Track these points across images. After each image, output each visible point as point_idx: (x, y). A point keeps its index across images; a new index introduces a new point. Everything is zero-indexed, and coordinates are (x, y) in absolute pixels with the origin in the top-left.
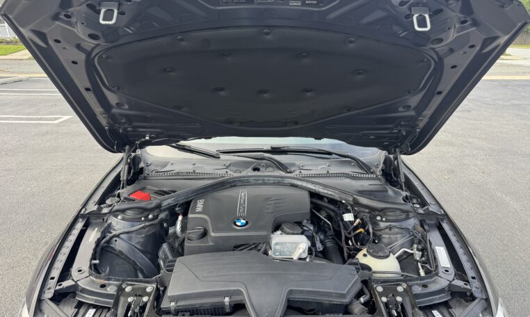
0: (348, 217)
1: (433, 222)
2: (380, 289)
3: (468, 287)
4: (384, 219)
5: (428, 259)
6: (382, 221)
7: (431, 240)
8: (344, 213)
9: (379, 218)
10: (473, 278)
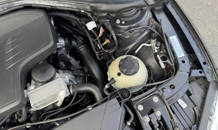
0: (91, 26)
1: (160, 7)
2: (141, 108)
3: (203, 75)
4: (123, 22)
5: (167, 53)
6: (121, 24)
7: (166, 33)
8: (86, 23)
9: (118, 22)
10: (205, 63)
